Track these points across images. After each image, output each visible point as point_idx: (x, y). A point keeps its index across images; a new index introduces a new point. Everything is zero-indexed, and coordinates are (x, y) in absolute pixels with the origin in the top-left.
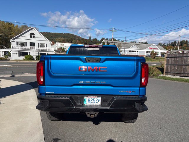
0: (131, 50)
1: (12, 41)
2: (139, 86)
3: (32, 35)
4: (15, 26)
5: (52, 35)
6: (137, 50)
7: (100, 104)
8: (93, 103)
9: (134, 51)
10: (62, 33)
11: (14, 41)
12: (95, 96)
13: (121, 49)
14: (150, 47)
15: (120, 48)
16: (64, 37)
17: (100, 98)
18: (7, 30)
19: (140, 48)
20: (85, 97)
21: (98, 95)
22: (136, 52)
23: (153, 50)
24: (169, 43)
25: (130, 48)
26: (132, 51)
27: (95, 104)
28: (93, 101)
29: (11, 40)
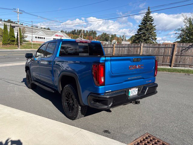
0: (37, 36)
6: (43, 37)
9: (40, 38)
13: (26, 34)
14: (56, 34)
15: (24, 33)
17: (137, 89)
19: (46, 35)
22: (42, 38)
23: (61, 38)
24: (70, 32)
25: (35, 34)
26: (38, 38)
27: (135, 94)
28: (133, 92)
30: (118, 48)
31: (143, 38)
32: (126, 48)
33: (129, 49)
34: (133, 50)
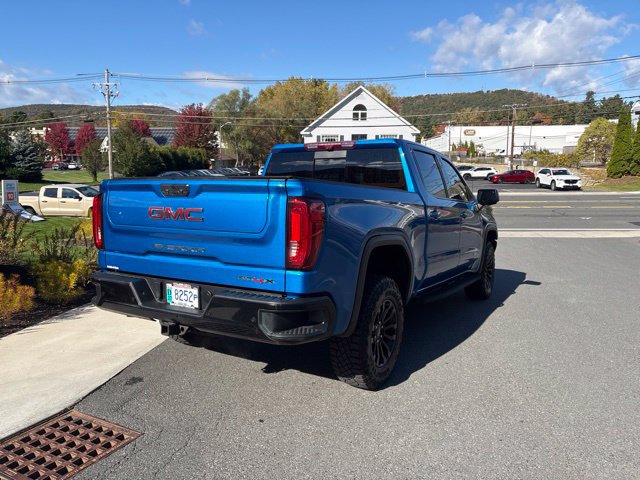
1: (307, 136)
2: (284, 266)
3: (360, 112)
4: (330, 88)
5: (445, 101)
7: (197, 306)
8: (184, 302)
10: (481, 92)
11: (311, 135)
12: (186, 285)
16: (486, 105)
17: (195, 291)
18: (307, 104)
20: (169, 286)
21: (192, 283)
27: (189, 305)
28: (183, 297)
29: (302, 132)
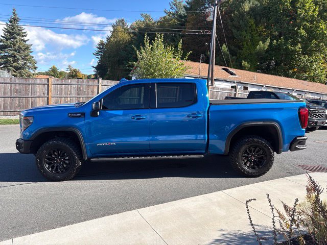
30: (59, 86)
31: (14, 64)
32: (74, 86)
33: (80, 88)
34: (86, 89)
